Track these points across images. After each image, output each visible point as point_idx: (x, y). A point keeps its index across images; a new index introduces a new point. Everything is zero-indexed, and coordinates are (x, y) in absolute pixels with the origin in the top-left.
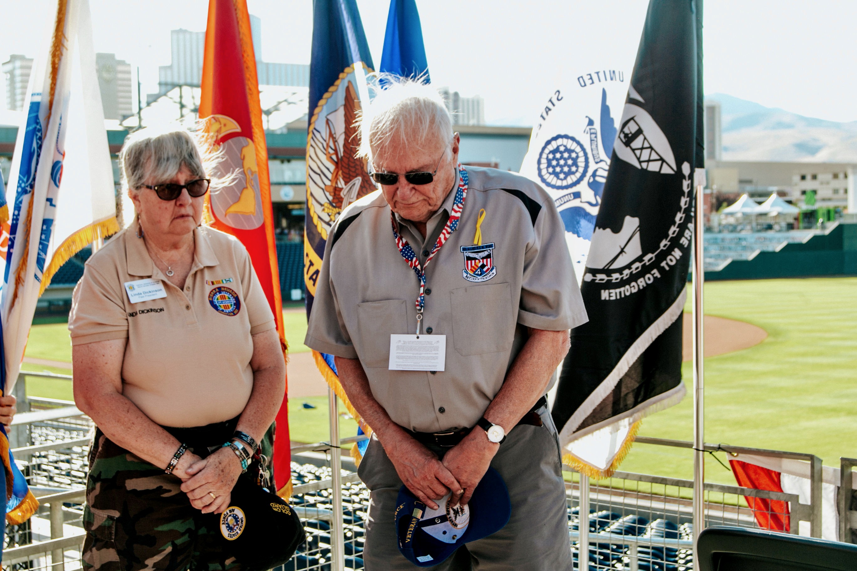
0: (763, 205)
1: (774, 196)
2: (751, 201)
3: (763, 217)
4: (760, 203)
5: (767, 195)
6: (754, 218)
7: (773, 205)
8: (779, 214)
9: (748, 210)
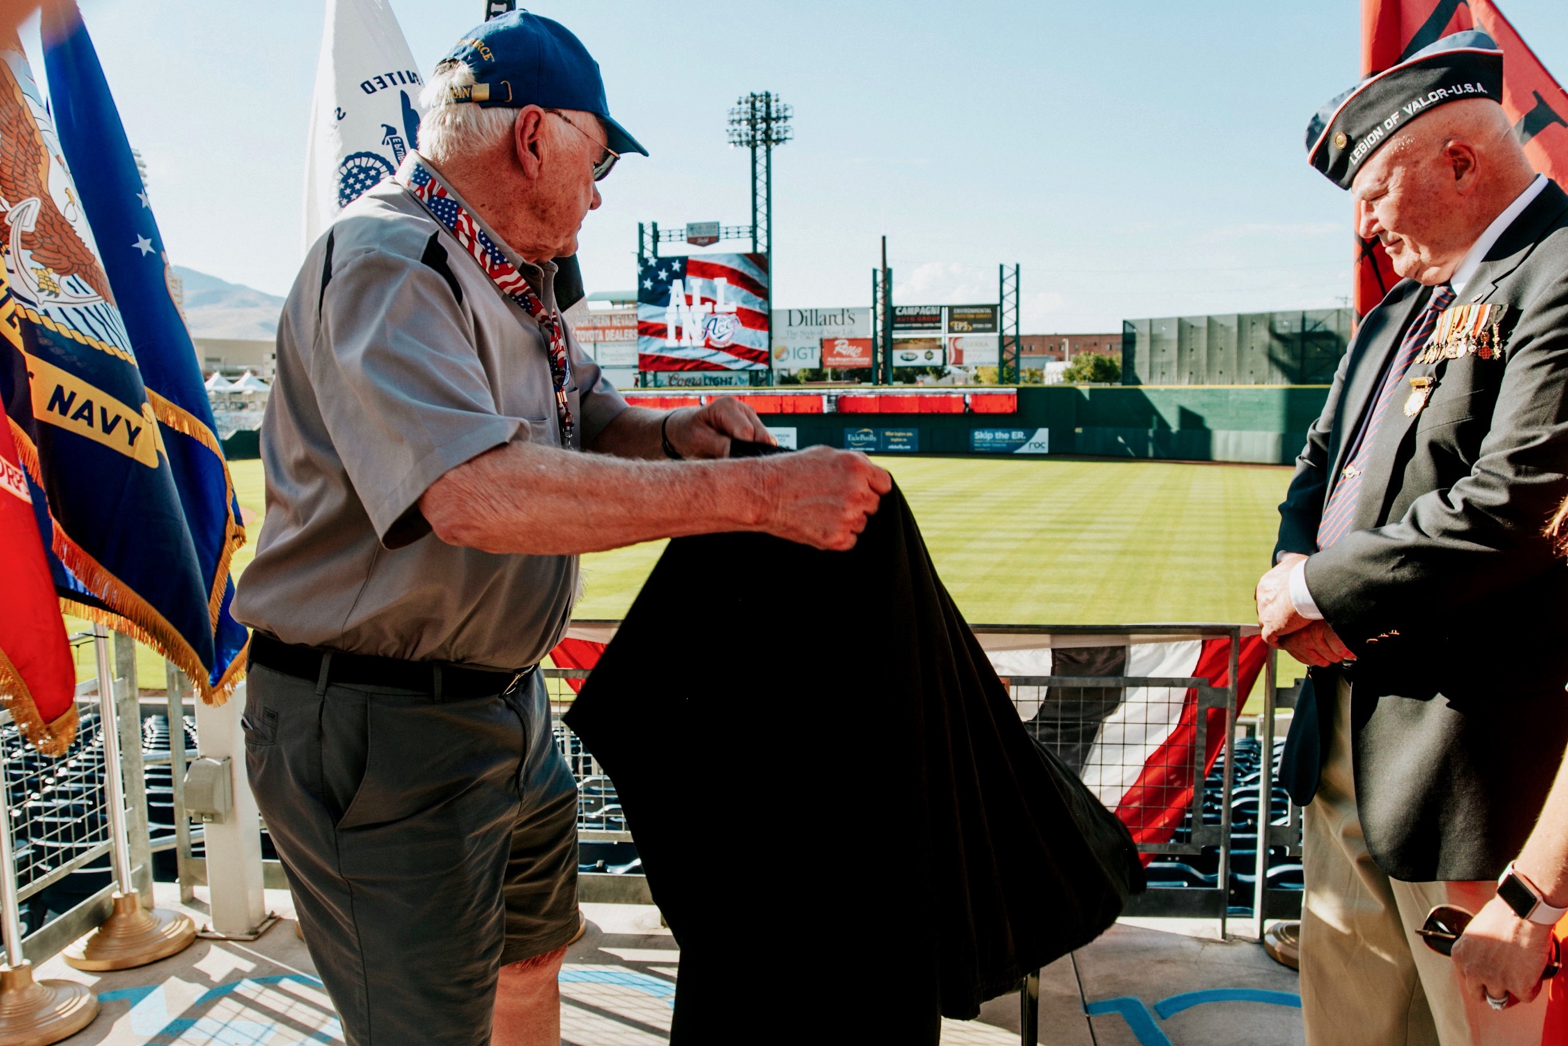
0: (237, 383)
1: (248, 375)
2: (224, 380)
3: (237, 396)
4: (233, 382)
5: (240, 373)
6: (227, 397)
7: (247, 383)
8: (255, 393)
9: (220, 388)
